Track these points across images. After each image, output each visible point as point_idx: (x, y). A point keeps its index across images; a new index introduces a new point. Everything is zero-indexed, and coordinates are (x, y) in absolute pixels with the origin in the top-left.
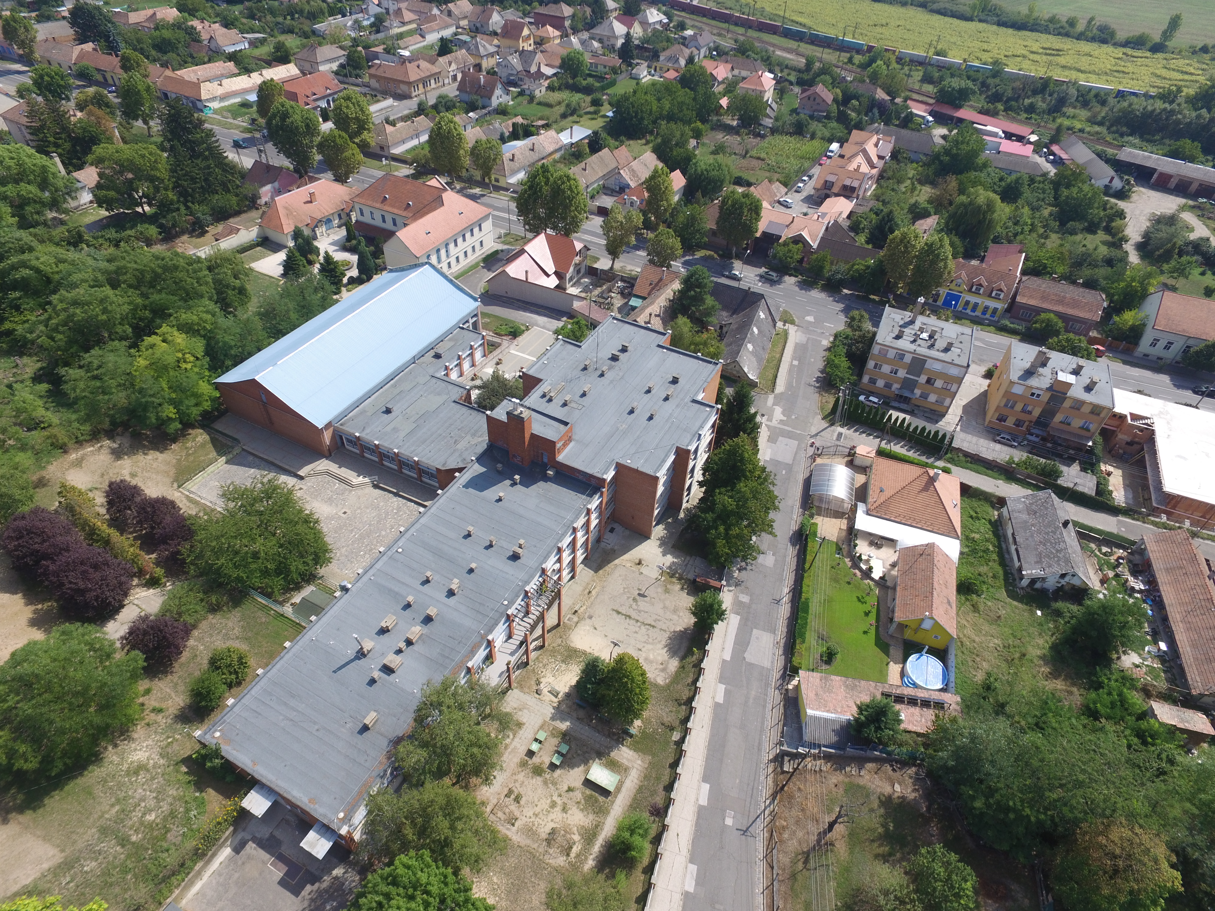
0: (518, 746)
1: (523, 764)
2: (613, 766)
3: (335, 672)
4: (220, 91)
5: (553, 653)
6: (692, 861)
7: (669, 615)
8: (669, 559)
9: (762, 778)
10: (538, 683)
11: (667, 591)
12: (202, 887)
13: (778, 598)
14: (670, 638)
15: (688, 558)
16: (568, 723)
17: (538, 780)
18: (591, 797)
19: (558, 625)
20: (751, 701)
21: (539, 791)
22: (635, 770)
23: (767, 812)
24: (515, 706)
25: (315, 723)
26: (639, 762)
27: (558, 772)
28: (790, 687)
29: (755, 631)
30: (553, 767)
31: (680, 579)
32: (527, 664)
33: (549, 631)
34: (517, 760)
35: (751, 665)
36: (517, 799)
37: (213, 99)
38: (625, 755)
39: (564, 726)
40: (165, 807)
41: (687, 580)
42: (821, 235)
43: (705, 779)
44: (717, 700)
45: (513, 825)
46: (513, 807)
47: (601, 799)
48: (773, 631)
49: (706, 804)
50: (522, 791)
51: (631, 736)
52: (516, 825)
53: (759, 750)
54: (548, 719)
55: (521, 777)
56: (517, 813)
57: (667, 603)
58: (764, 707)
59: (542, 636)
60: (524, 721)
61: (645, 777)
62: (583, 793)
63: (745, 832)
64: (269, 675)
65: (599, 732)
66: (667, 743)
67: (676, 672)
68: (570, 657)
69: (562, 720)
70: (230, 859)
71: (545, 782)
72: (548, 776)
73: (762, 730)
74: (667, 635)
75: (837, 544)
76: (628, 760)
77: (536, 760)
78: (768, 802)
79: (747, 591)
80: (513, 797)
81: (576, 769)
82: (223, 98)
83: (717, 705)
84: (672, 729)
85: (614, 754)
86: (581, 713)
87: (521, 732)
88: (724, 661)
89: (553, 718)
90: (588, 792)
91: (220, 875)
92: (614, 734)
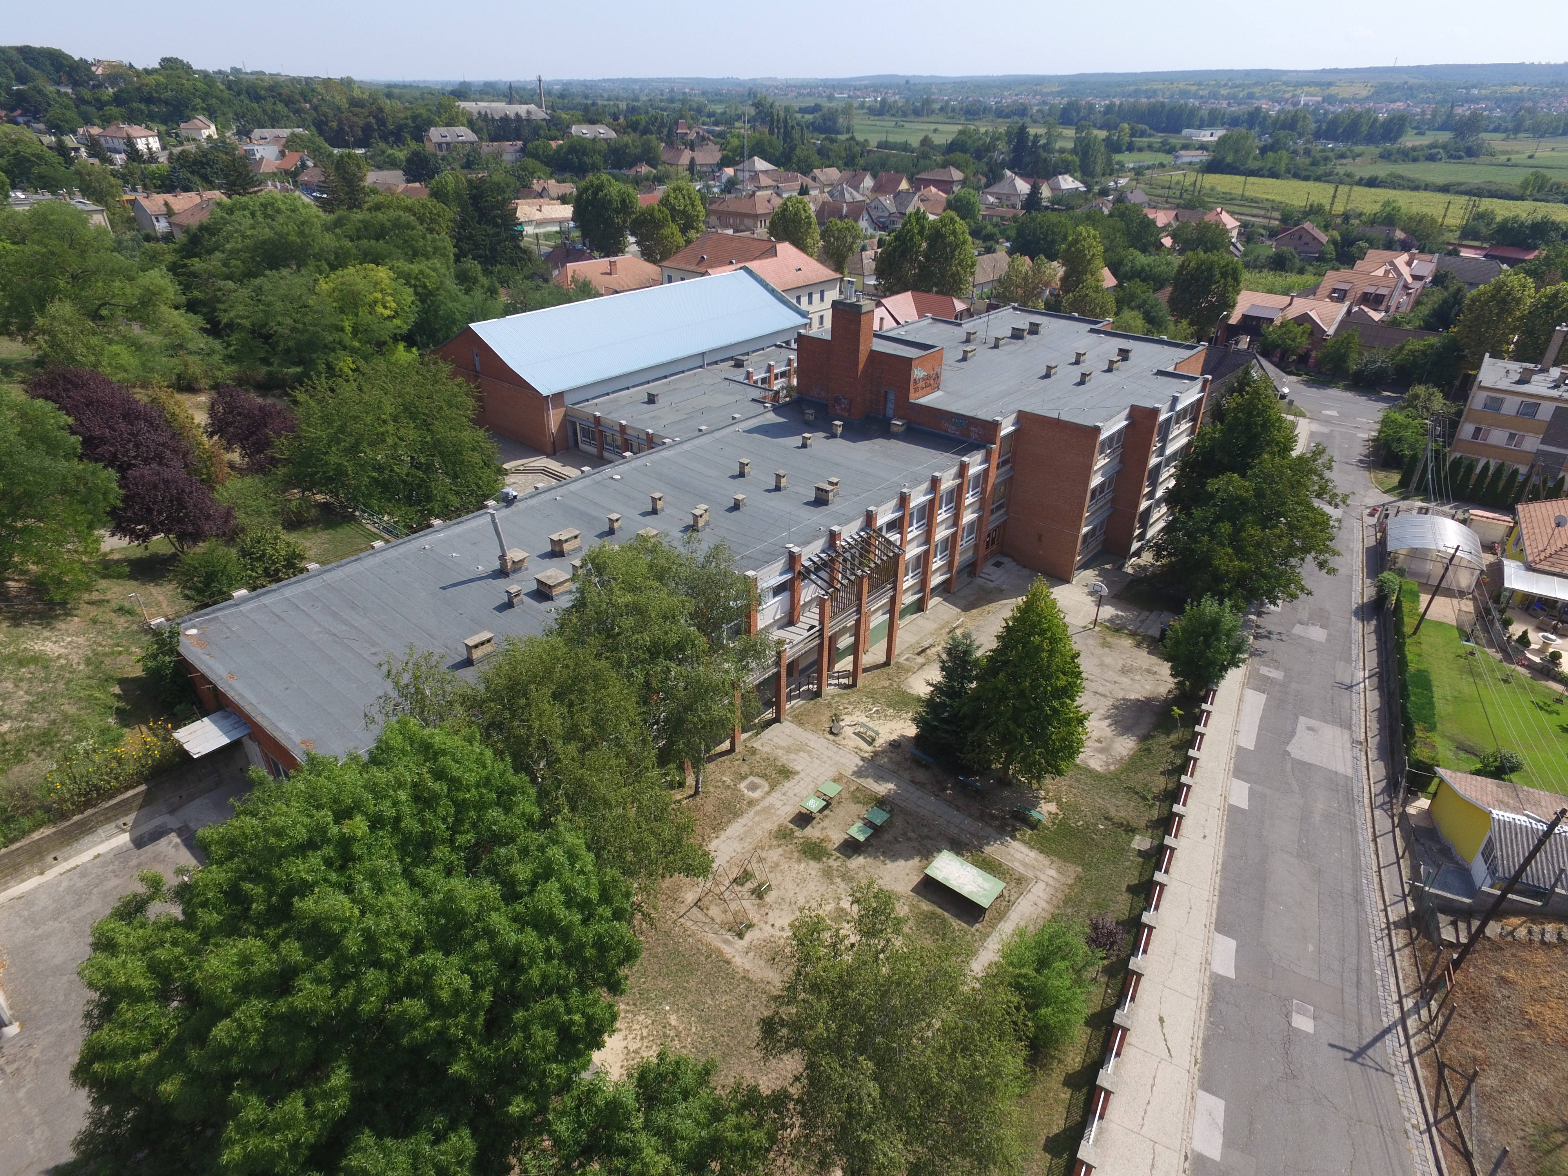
0: (778, 804)
1: (782, 835)
2: (990, 867)
3: (444, 588)
4: (538, 216)
5: (873, 696)
6: (1208, 1083)
7: (1110, 675)
8: (1108, 611)
9: (1380, 953)
10: (836, 719)
11: (1105, 644)
12: (36, 889)
13: (1348, 681)
14: (1115, 707)
15: (1145, 614)
16: (891, 786)
17: (814, 867)
18: (932, 916)
19: (887, 664)
20: (1317, 817)
21: (812, 886)
22: (1041, 886)
23: (1412, 1023)
24: (783, 744)
25: (374, 644)
26: (1053, 873)
27: (858, 861)
28: (1411, 810)
29: (1303, 721)
30: (851, 847)
31: (1133, 634)
32: (818, 694)
33: (865, 670)
34: (770, 825)
35: (1304, 767)
36: (759, 893)
37: (530, 222)
38: (1018, 855)
39: (884, 788)
40: (40, 722)
41: (1145, 638)
42: (1339, 318)
43: (1223, 926)
44: (1233, 801)
45: (741, 935)
46: (749, 904)
47: (956, 924)
48: (1348, 725)
49: (1231, 974)
50: (774, 879)
51: (1034, 825)
52: (749, 936)
53: (1359, 902)
54: (848, 773)
55: (774, 855)
56: (754, 915)
57: (1108, 660)
58: (1353, 831)
59: (854, 674)
60: (798, 768)
61: (1067, 901)
62: (912, 906)
63: (1357, 1055)
64: (326, 576)
65: (958, 808)
66: (1122, 850)
67: (1131, 758)
68: (906, 704)
69: (879, 778)
70: (119, 854)
71: (827, 874)
72: (835, 865)
73: (1356, 870)
74: (1109, 702)
75: (1460, 629)
76: (1025, 865)
77: (812, 832)
78: (1409, 1003)
79: (1275, 663)
80: (749, 885)
81: (901, 863)
82: (540, 223)
83: (1233, 812)
84: (1130, 830)
85: (993, 850)
86: (921, 775)
87: (787, 785)
88: (1240, 751)
89: (859, 773)
90: (926, 906)
91: (83, 875)
92: (993, 817)
